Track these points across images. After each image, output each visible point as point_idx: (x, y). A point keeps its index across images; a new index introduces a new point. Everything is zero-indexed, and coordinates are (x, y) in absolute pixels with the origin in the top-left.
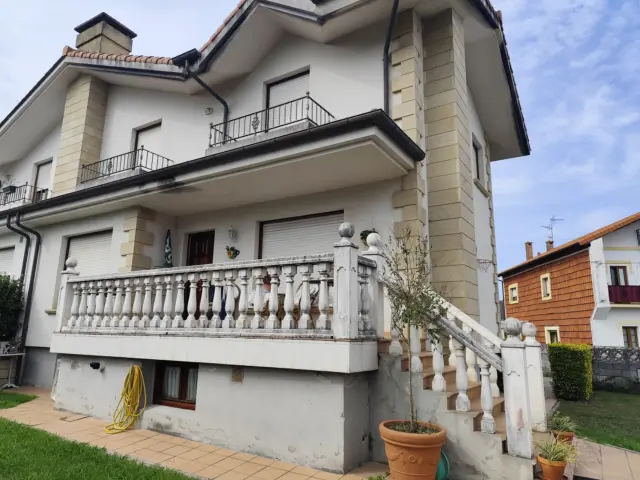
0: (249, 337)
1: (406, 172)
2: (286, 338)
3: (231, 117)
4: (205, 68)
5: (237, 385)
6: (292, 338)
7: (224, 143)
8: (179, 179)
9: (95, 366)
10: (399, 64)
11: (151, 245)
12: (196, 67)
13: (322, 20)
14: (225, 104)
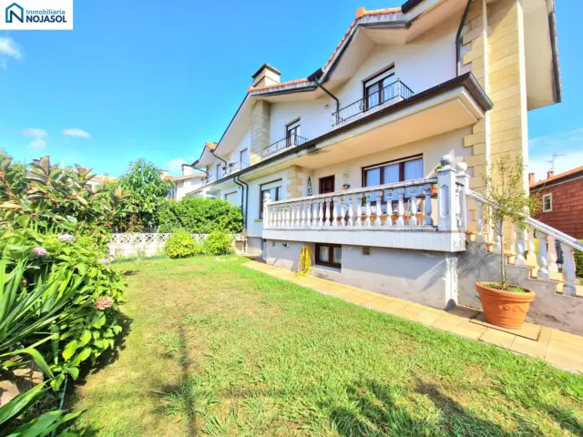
0: (373, 230)
1: (476, 120)
2: (400, 231)
3: (340, 108)
4: (326, 79)
5: (366, 257)
6: (405, 231)
7: (337, 124)
8: (318, 146)
9: (286, 245)
10: (470, 42)
11: (301, 185)
12: (322, 79)
13: (408, 25)
14: (337, 100)
